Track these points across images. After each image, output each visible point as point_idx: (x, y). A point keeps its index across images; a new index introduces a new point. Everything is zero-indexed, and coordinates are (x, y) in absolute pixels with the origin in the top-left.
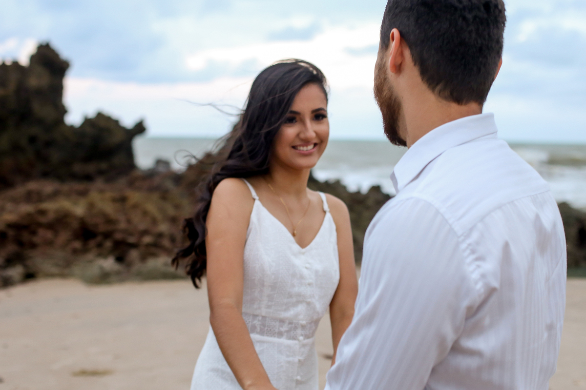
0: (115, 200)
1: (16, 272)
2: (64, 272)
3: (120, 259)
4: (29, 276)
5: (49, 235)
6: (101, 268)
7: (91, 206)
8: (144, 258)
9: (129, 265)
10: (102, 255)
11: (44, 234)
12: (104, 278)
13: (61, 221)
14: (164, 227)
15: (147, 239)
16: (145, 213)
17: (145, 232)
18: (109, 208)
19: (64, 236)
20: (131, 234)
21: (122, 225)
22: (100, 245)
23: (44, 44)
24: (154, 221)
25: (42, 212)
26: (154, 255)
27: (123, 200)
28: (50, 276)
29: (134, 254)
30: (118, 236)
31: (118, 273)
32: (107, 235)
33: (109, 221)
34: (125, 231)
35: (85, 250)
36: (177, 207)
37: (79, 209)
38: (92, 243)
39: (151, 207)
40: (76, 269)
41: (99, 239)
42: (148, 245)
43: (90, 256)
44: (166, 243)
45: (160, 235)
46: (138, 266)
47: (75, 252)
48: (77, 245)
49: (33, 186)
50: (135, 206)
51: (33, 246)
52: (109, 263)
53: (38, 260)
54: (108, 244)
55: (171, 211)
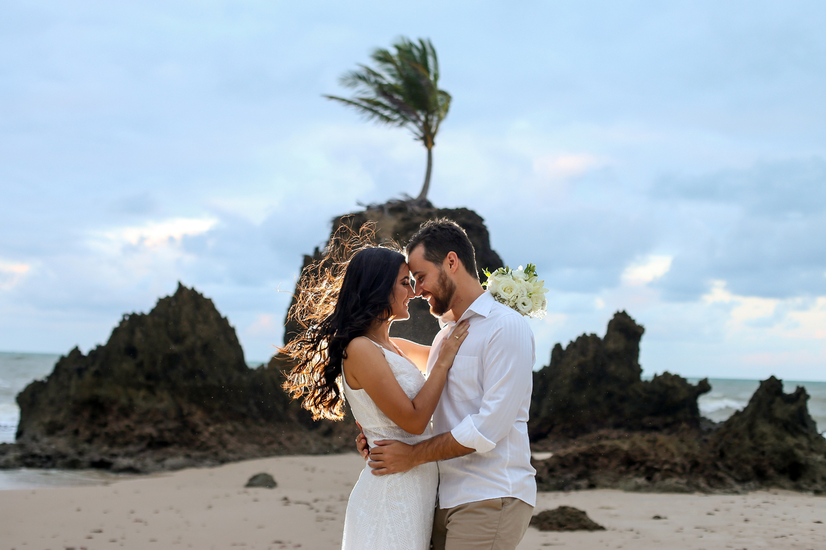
0: (649, 441)
1: (584, 483)
2: (613, 485)
3: (649, 479)
4: (592, 486)
5: (605, 461)
6: (636, 483)
7: (634, 444)
8: (663, 478)
9: (655, 482)
10: (637, 476)
11: (602, 461)
12: (638, 489)
13: (614, 452)
14: (678, 459)
15: (666, 466)
16: (667, 450)
17: (666, 462)
18: (644, 446)
19: (614, 463)
20: (657, 463)
21: (652, 457)
22: (637, 469)
23: (621, 311)
24: (673, 455)
25: (602, 447)
26: (670, 477)
27: (654, 441)
28: (605, 487)
29: (657, 475)
30: (649, 464)
31: (646, 486)
32: (642, 463)
33: (644, 454)
34: (653, 461)
35: (627, 472)
36: (690, 447)
37: (625, 446)
38: (633, 468)
39: (672, 447)
40: (622, 483)
41: (637, 465)
42: (666, 470)
43: (630, 476)
44: (679, 469)
45: (675, 464)
46: (659, 483)
47: (621, 473)
48: (623, 468)
49: (602, 432)
50: (661, 445)
51: (595, 468)
52: (641, 481)
53: (598, 476)
54: (642, 469)
55: (686, 450)
